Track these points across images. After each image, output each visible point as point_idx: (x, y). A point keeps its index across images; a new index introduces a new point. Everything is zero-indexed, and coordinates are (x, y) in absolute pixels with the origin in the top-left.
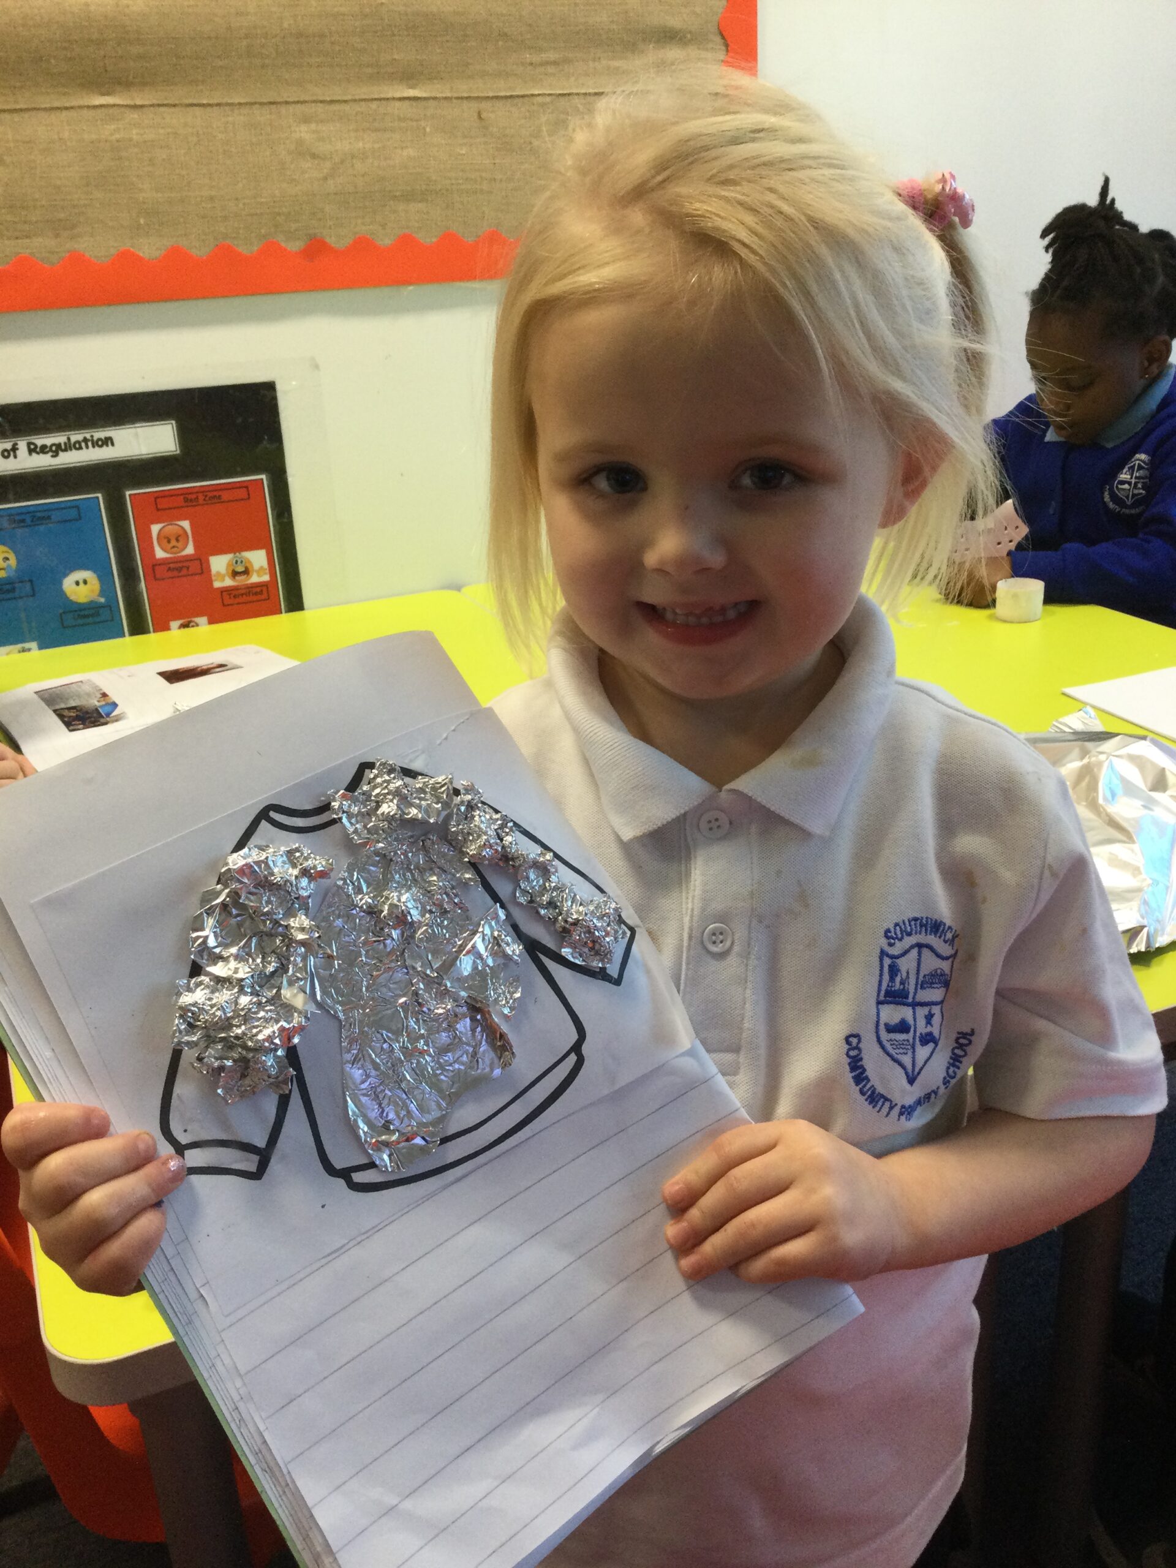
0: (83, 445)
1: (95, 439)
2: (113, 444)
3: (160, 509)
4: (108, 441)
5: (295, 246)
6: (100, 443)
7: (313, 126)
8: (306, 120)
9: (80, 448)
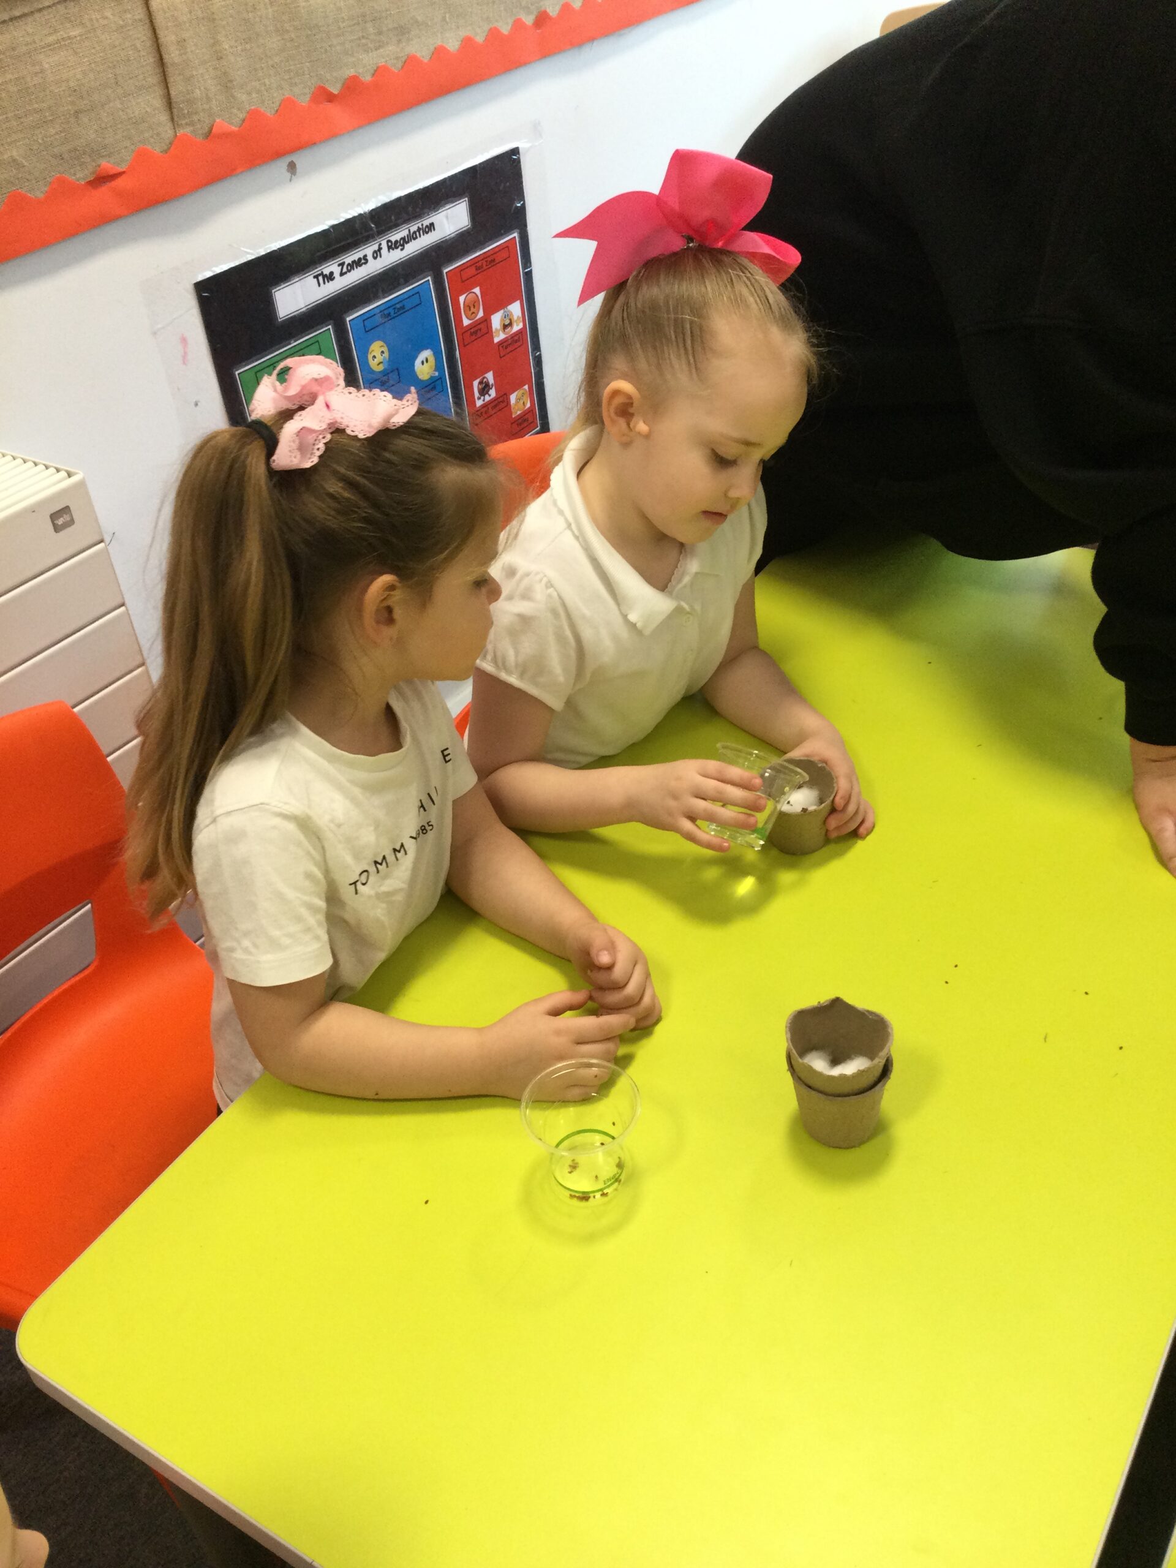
0: (418, 233)
1: (424, 226)
2: (434, 230)
3: (463, 282)
4: (431, 227)
5: (529, 20)
6: (427, 230)
9: (416, 238)
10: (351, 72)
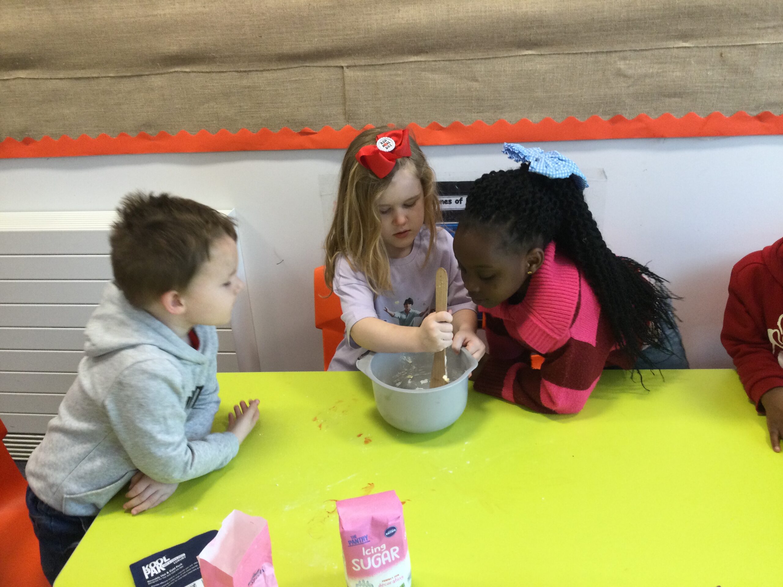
5: (606, 118)
7: (628, 62)
8: (625, 59)
10: (458, 120)
